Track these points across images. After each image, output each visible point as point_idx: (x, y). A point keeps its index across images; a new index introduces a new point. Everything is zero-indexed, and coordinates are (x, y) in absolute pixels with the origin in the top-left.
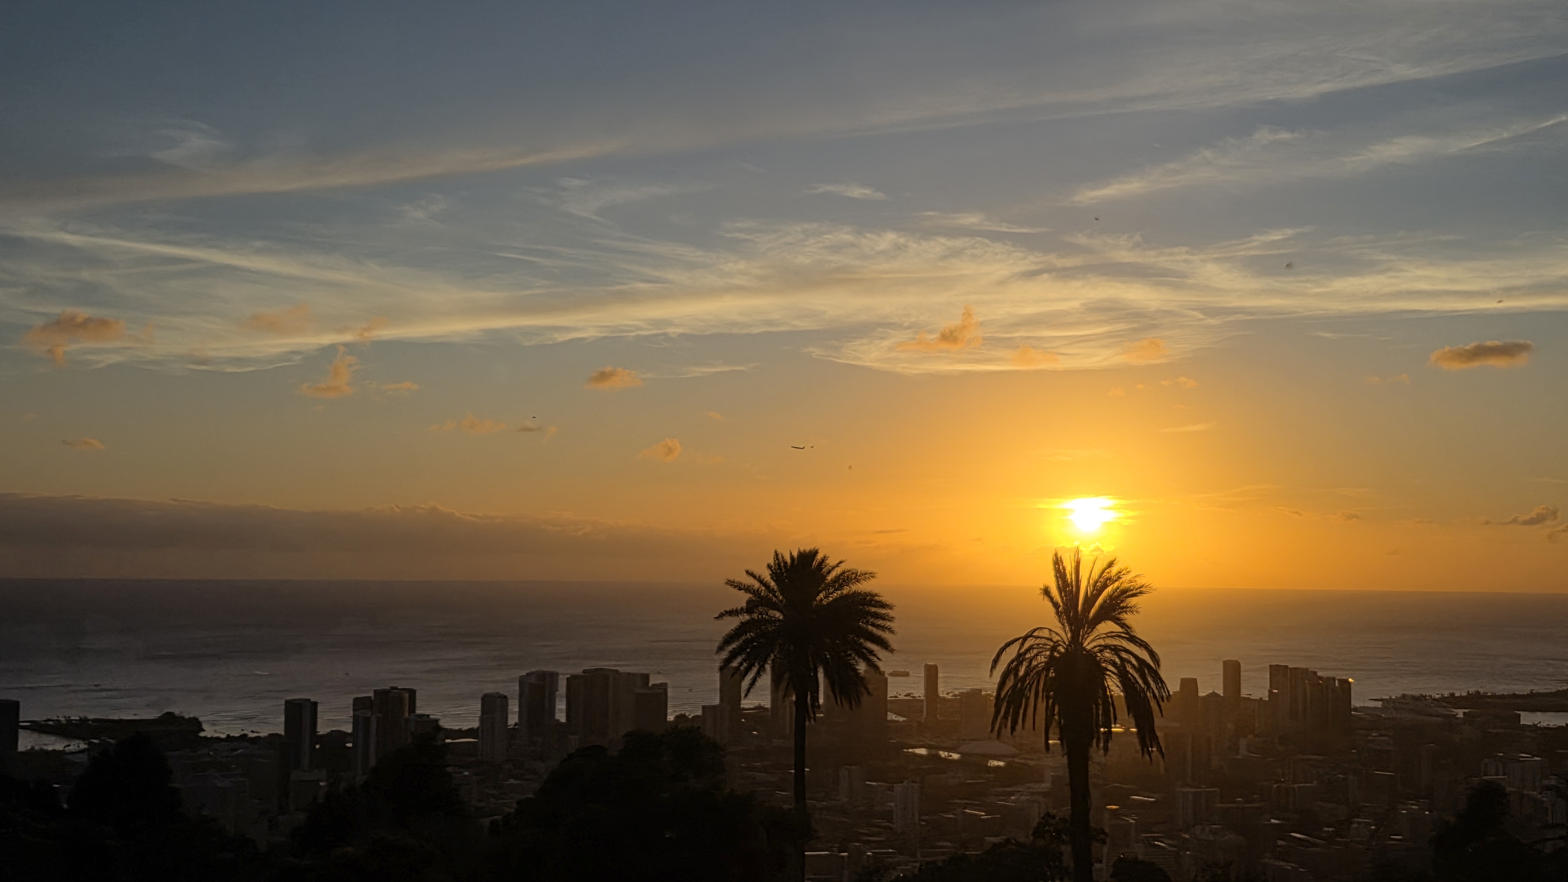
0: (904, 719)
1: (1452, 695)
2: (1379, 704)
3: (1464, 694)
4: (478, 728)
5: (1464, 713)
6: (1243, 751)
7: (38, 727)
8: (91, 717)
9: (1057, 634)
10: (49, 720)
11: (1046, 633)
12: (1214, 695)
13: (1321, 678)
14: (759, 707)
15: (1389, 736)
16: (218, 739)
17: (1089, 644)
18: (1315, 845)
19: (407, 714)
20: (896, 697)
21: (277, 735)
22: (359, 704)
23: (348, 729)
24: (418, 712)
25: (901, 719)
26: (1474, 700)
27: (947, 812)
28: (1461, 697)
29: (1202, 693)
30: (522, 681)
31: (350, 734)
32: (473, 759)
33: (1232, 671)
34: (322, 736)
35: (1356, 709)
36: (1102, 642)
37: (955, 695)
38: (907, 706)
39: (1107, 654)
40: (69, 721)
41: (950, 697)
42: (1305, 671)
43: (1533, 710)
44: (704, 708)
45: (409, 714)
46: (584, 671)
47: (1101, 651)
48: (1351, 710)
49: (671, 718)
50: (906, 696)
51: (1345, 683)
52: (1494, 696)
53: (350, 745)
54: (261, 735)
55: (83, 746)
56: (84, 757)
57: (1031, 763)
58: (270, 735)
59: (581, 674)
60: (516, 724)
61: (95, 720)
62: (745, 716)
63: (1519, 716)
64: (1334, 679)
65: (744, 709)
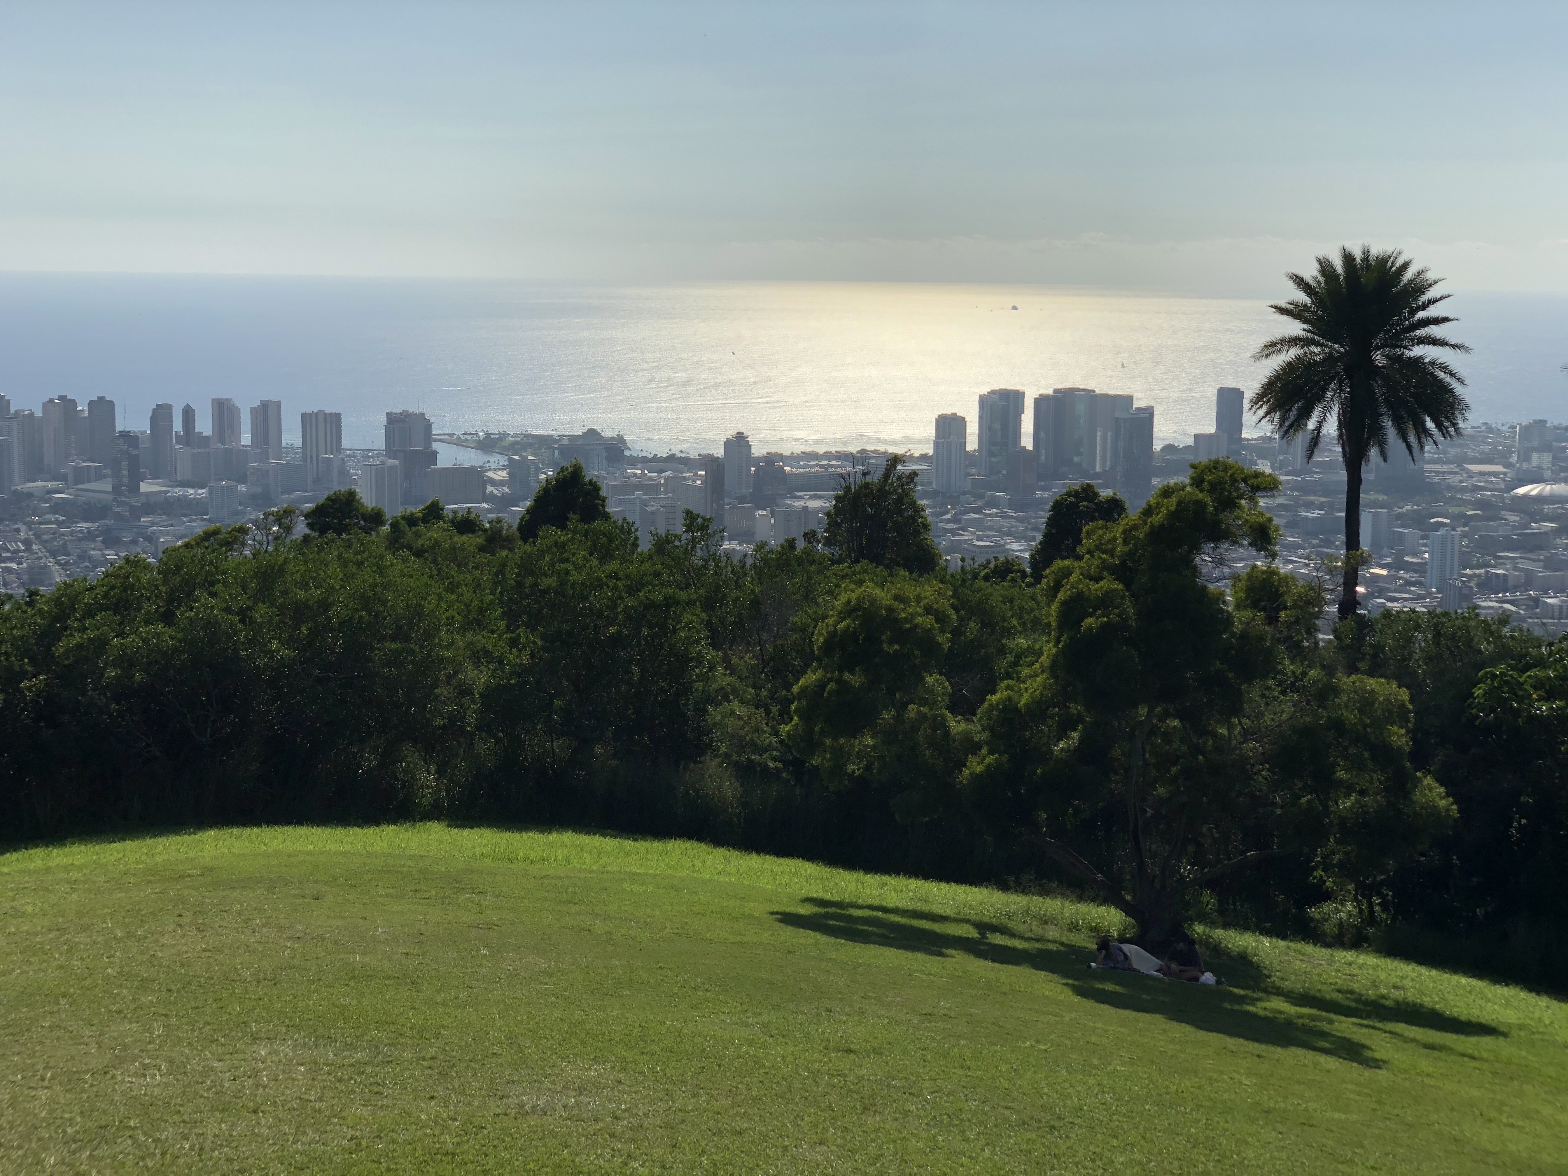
4: (932, 454)
7: (455, 441)
10: (466, 434)
30: (981, 403)
34: (759, 459)
40: (488, 434)
44: (1197, 437)
46: (1056, 391)
49: (1157, 446)
59: (1051, 394)
60: (975, 451)
61: (515, 434)
62: (1244, 448)
65: (1245, 439)
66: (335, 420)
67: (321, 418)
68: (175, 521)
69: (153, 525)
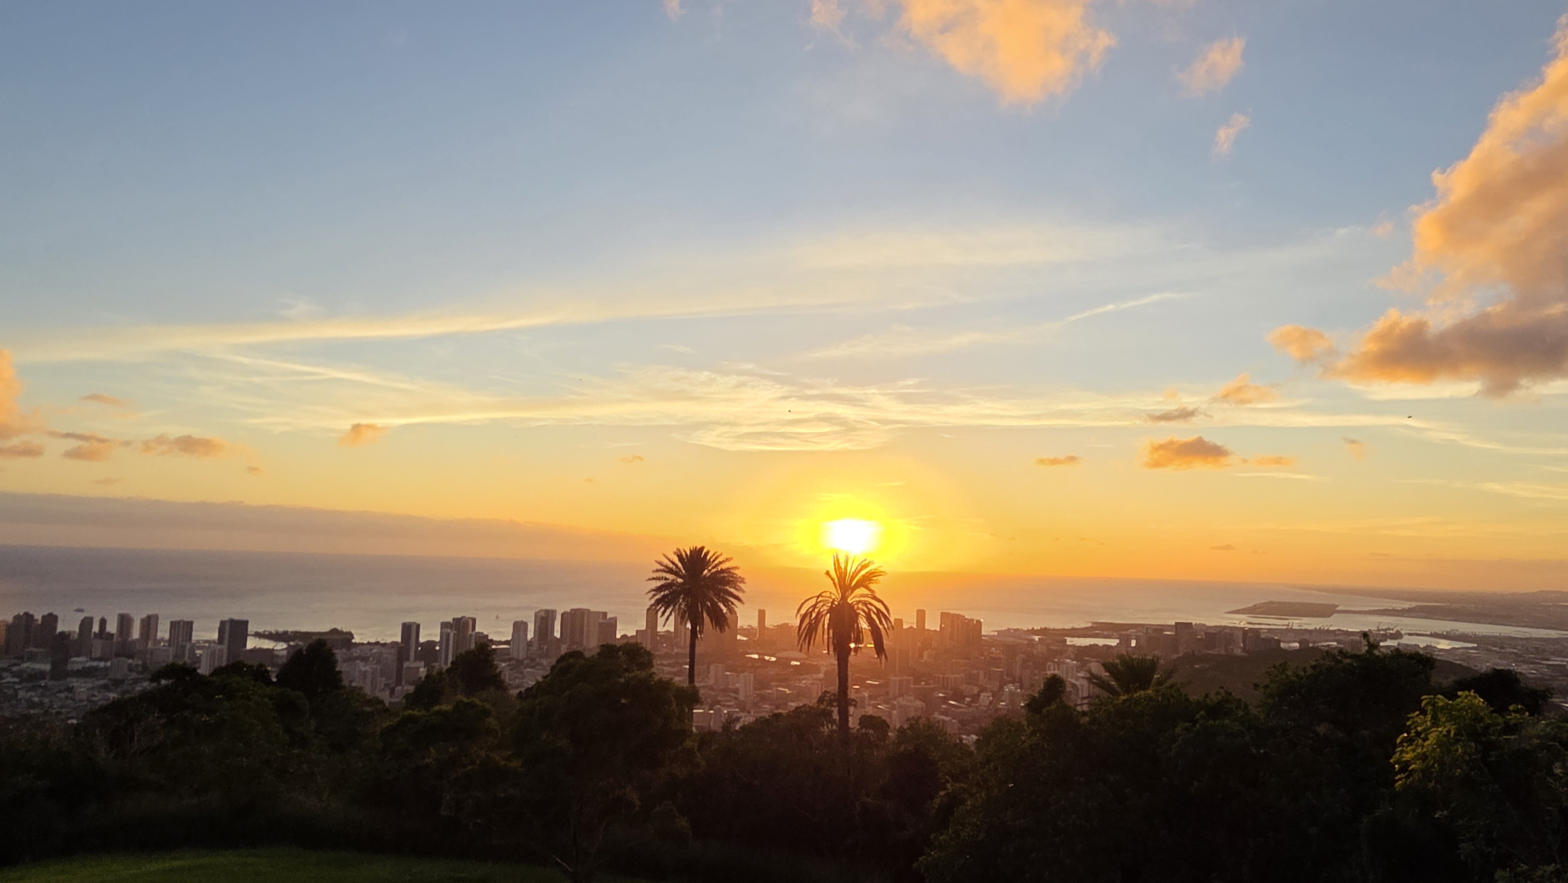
0: (747, 639)
1: (1033, 629)
2: (996, 633)
3: (1039, 628)
4: (511, 640)
5: (1039, 639)
6: (925, 657)
7: (258, 635)
8: (290, 630)
9: (834, 595)
10: (265, 631)
11: (828, 594)
12: (911, 627)
13: (967, 619)
14: (668, 631)
15: (1000, 650)
16: (363, 644)
17: (849, 601)
19: (470, 632)
20: (742, 627)
21: (396, 643)
22: (444, 625)
23: (438, 639)
24: (477, 630)
25: (745, 639)
26: (1043, 631)
27: (768, 689)
28: (1038, 630)
29: (905, 627)
30: (535, 616)
31: (438, 642)
32: (508, 657)
33: (921, 615)
34: (423, 643)
35: (984, 636)
36: (858, 599)
37: (774, 626)
38: (747, 632)
39: (860, 605)
40: (277, 633)
41: (771, 627)
42: (959, 615)
43: (1073, 637)
44: (637, 631)
45: (472, 631)
46: (571, 610)
47: (857, 604)
48: (981, 636)
49: (618, 636)
50: (748, 626)
51: (979, 622)
52: (1054, 629)
53: (438, 648)
54: (388, 642)
55: (285, 646)
56: (285, 653)
57: (815, 663)
58: (392, 642)
59: (569, 611)
60: (532, 638)
61: (292, 632)
62: (660, 636)
63: (1066, 640)
64: (973, 620)
65: (659, 632)
66: (189, 626)
67: (182, 624)
68: (88, 680)
69: (74, 682)
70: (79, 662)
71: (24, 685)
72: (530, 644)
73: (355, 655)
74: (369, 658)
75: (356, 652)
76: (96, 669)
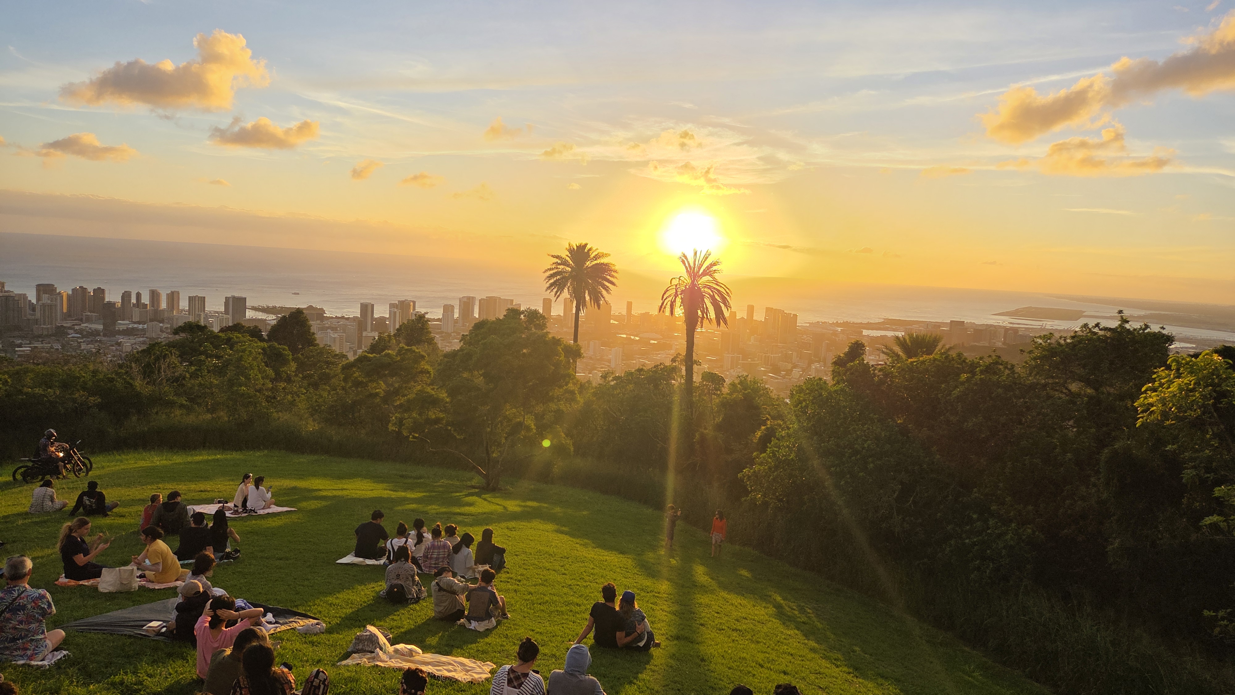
0: (618, 323)
1: (837, 322)
2: (808, 325)
3: (842, 322)
4: (442, 318)
5: (842, 329)
6: (752, 341)
7: (254, 309)
9: (687, 279)
10: (259, 306)
12: (743, 318)
13: (786, 313)
14: (559, 315)
15: (811, 337)
16: (332, 318)
17: (698, 285)
18: (777, 379)
19: (411, 310)
20: (614, 313)
21: (357, 317)
22: (392, 306)
23: (388, 316)
24: (416, 310)
25: (616, 323)
26: (846, 324)
27: (633, 360)
28: (840, 323)
29: (738, 317)
30: (460, 301)
31: (388, 318)
32: (440, 330)
33: (752, 306)
34: (376, 318)
35: (798, 326)
36: (704, 284)
37: (638, 314)
38: (619, 317)
39: (706, 289)
40: (268, 307)
41: (636, 315)
42: (780, 310)
43: (868, 329)
45: (413, 311)
46: (487, 297)
47: (704, 288)
48: (796, 326)
51: (795, 316)
52: (853, 323)
53: (388, 323)
54: (351, 317)
55: (274, 317)
56: (275, 322)
57: (668, 342)
58: (354, 317)
59: (485, 298)
60: (458, 317)
61: (280, 308)
62: (552, 319)
63: (863, 331)
64: (791, 314)
65: (553, 316)
66: (203, 300)
67: (197, 299)
68: (131, 337)
69: (121, 339)
70: (122, 324)
71: (84, 339)
72: (456, 321)
73: (327, 325)
74: (337, 328)
75: (327, 324)
76: (137, 329)
